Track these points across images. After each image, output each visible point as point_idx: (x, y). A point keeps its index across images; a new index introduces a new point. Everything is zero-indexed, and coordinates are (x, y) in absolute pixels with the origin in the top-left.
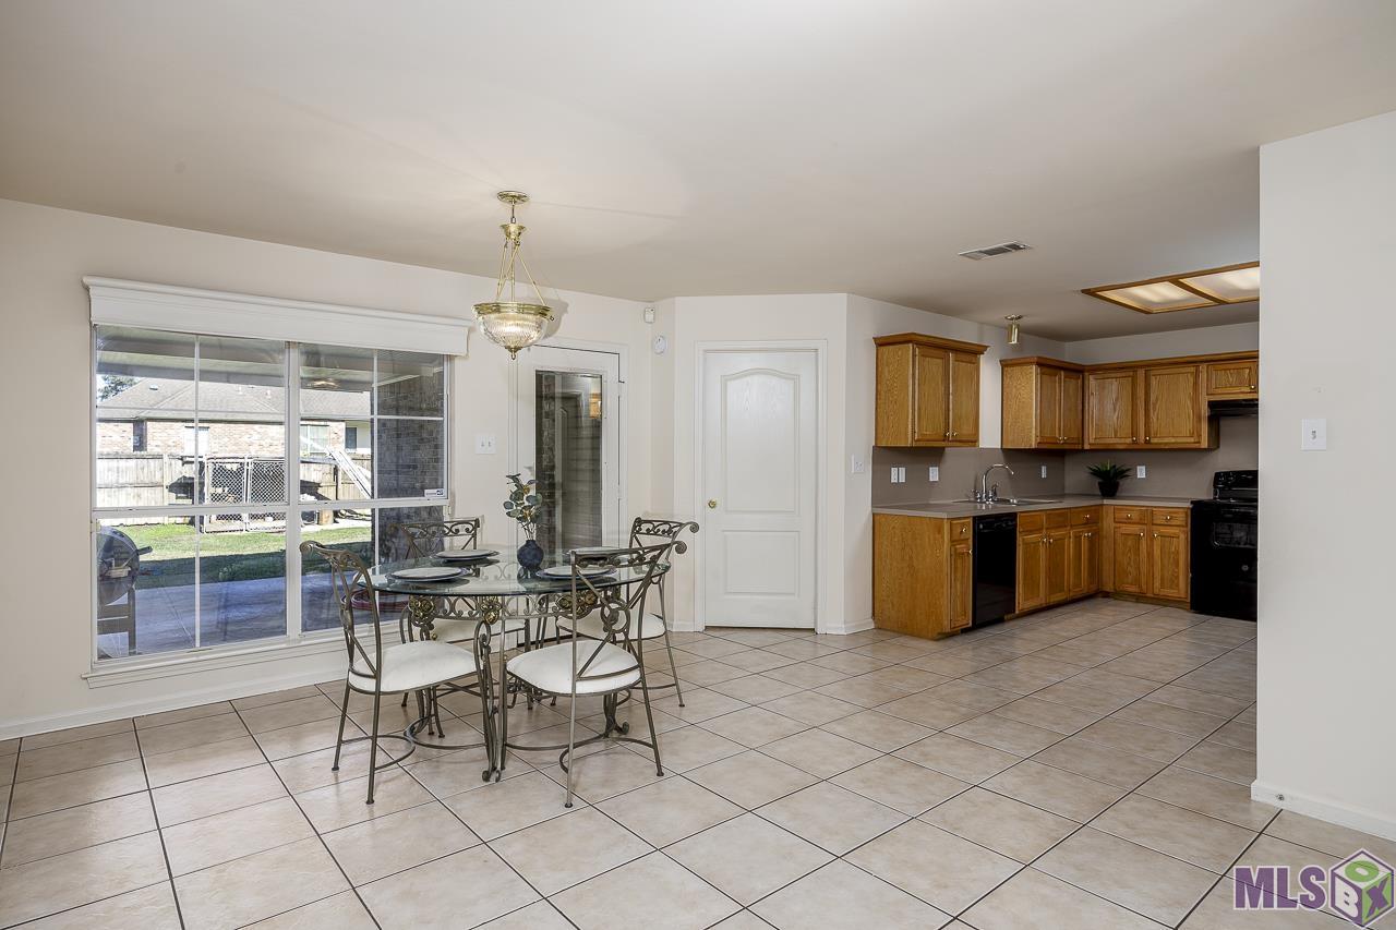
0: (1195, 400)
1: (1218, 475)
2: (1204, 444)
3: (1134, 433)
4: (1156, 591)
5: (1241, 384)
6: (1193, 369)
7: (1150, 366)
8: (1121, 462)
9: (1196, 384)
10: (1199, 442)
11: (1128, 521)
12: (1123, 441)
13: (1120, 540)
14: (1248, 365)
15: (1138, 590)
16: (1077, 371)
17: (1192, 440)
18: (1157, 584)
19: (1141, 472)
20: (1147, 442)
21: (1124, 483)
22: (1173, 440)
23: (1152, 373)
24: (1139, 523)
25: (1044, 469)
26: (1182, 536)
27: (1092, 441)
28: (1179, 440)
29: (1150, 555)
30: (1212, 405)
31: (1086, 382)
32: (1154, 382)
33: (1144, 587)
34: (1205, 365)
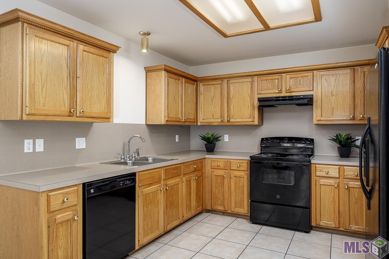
0: (252, 97)
1: (262, 139)
2: (256, 123)
3: (222, 116)
4: (233, 210)
5: (274, 88)
6: (250, 80)
7: (229, 78)
8: (217, 133)
9: (252, 87)
10: (253, 121)
11: (218, 168)
12: (216, 120)
13: (214, 179)
14: (277, 77)
15: (223, 209)
16: (193, 80)
17: (250, 120)
18: (233, 205)
19: (226, 138)
20: (228, 121)
21: (218, 144)
22: (241, 120)
23: (231, 82)
24: (224, 169)
25: (177, 137)
26: (246, 177)
27: (201, 121)
28: (244, 120)
29: (229, 187)
30: (260, 100)
31: (198, 87)
32: (232, 88)
33: (227, 207)
34: (256, 77)
